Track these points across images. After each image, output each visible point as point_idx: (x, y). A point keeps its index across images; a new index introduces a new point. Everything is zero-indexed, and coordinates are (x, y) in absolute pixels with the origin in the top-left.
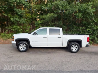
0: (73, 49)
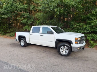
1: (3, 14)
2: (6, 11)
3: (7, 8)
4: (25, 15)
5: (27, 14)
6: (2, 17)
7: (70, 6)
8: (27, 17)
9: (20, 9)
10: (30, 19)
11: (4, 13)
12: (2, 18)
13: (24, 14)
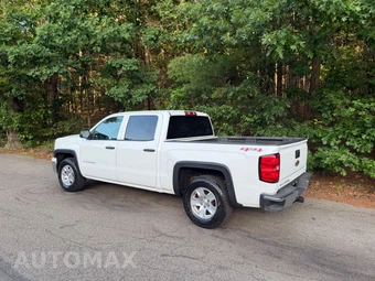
0: (198, 207)
1: (35, 61)
2: (47, 52)
3: (50, 38)
4: (121, 66)
5: (129, 64)
6: (30, 74)
7: (339, 18)
8: (131, 75)
9: (103, 40)
10: (142, 82)
11: (38, 58)
12: (30, 77)
13: (119, 61)
